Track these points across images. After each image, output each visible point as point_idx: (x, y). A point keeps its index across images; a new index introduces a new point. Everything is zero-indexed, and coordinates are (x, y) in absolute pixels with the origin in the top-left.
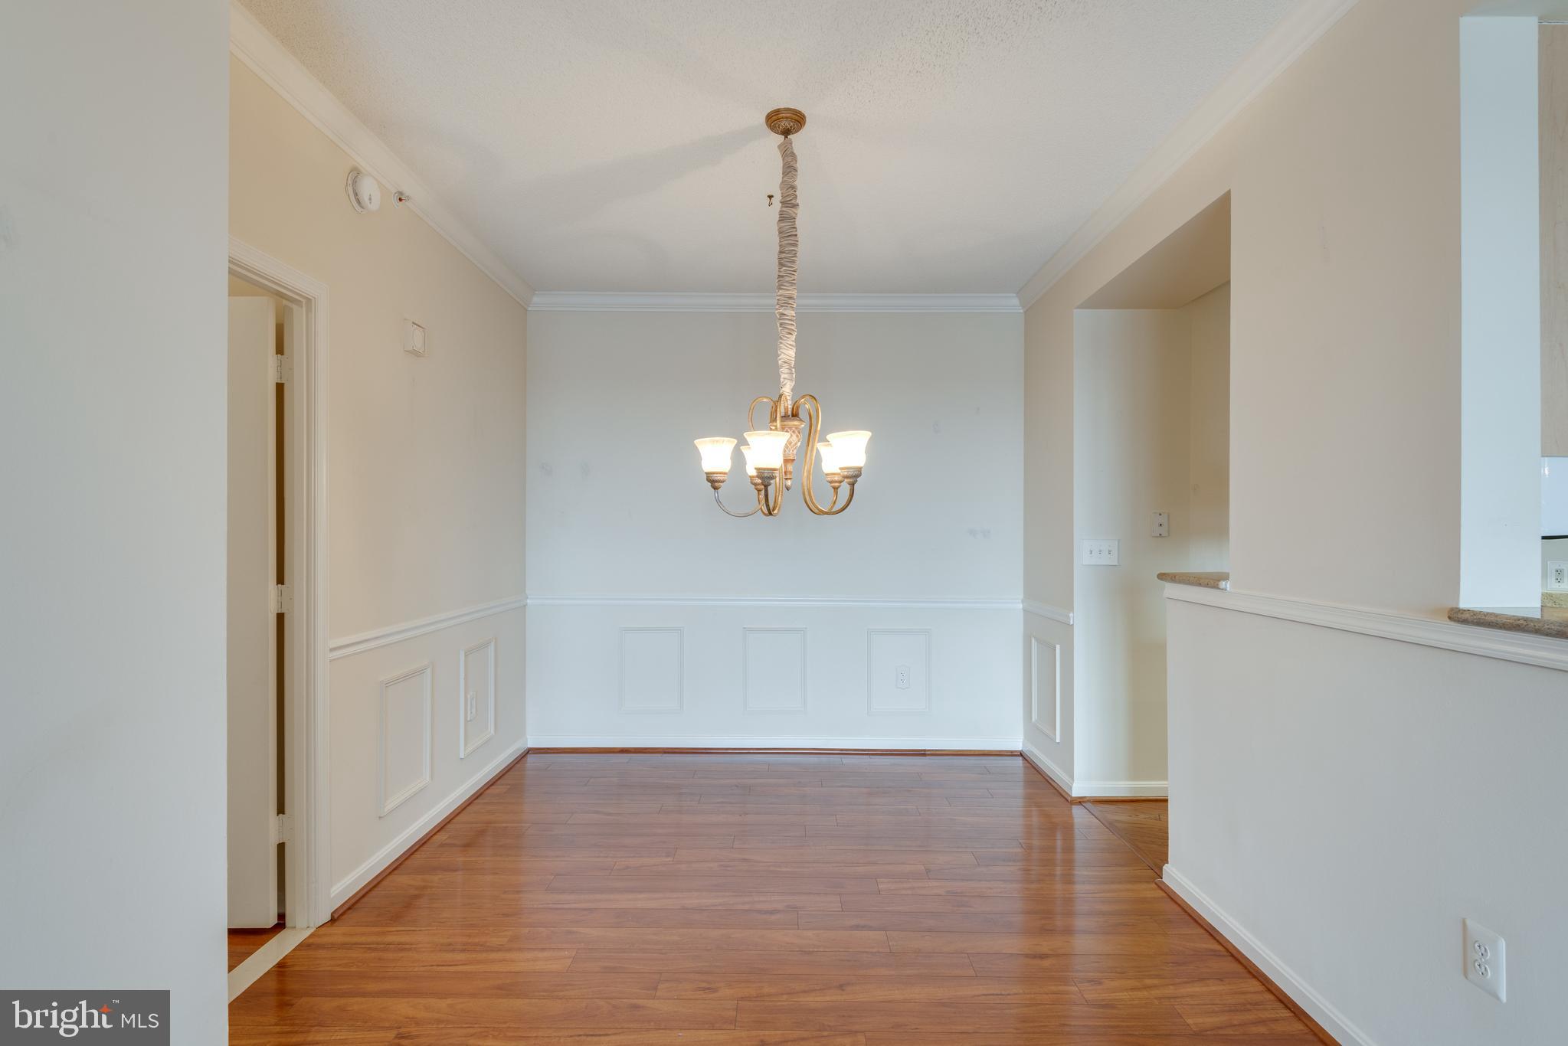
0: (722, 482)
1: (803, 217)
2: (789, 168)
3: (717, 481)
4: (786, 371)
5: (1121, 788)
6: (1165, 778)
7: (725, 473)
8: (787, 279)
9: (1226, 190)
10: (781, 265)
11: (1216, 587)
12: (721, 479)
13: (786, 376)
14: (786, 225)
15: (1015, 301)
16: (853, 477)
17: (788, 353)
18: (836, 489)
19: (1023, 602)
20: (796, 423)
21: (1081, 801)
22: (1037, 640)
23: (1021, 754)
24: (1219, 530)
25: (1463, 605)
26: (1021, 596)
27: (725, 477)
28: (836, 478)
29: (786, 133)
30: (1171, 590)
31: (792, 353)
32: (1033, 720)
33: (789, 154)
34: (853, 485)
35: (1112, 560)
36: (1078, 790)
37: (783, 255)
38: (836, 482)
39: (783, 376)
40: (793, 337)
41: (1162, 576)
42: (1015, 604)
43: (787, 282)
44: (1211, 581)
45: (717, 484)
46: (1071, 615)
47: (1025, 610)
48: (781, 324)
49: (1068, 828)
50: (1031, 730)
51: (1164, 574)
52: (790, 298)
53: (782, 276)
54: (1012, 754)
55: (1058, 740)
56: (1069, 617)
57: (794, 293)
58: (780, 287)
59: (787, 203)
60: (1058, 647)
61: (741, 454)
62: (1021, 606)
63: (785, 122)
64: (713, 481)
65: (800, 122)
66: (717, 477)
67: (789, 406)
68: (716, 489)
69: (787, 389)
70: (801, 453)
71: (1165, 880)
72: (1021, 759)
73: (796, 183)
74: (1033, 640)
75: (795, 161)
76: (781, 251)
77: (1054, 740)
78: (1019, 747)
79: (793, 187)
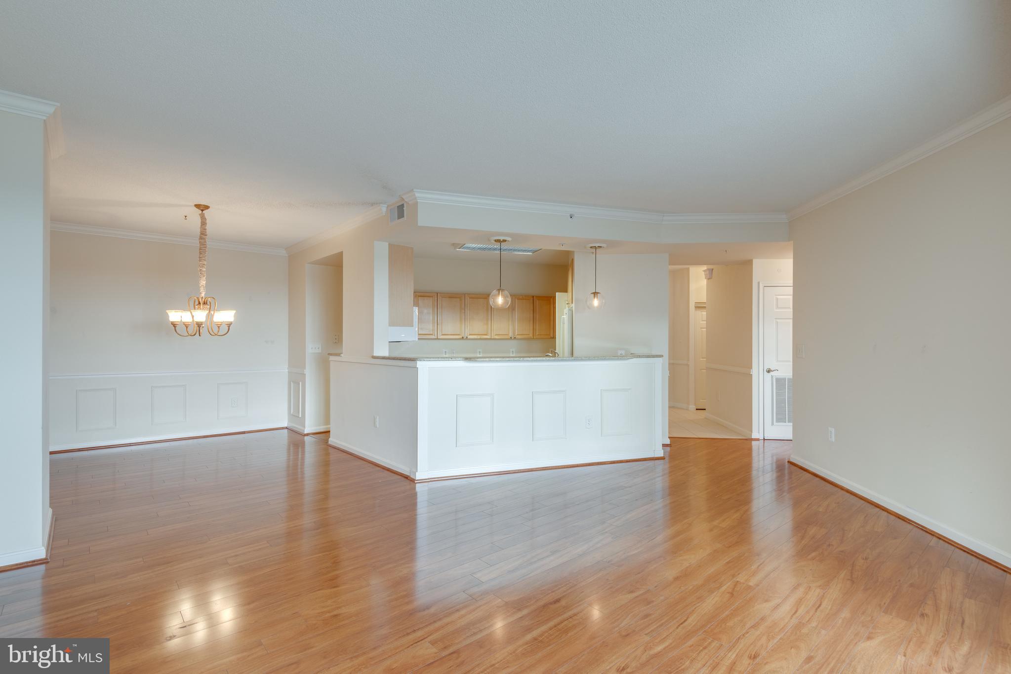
0: (178, 324)
2: (204, 223)
4: (203, 288)
5: (322, 428)
7: (179, 322)
9: (341, 251)
10: (200, 253)
11: (341, 356)
14: (202, 241)
15: (285, 252)
16: (229, 325)
17: (203, 282)
18: (219, 327)
19: (288, 369)
20: (207, 306)
21: (307, 435)
22: (293, 382)
23: (287, 428)
25: (374, 355)
26: (287, 366)
28: (220, 324)
29: (202, 210)
30: (332, 357)
31: (205, 282)
32: (292, 413)
33: (203, 218)
34: (229, 327)
35: (320, 351)
36: (306, 432)
37: (201, 251)
39: (202, 290)
40: (205, 277)
41: (329, 354)
42: (285, 369)
44: (339, 355)
45: (176, 325)
47: (289, 372)
48: (201, 273)
49: (303, 443)
50: (291, 416)
53: (201, 257)
54: (283, 428)
55: (300, 416)
56: (304, 371)
57: (205, 263)
58: (200, 261)
59: (203, 233)
60: (300, 383)
61: (193, 317)
62: (287, 370)
63: (202, 208)
64: (174, 325)
65: (207, 207)
66: (175, 323)
67: (203, 300)
68: (175, 327)
69: (203, 295)
70: (210, 316)
71: (329, 443)
72: (286, 430)
73: (206, 228)
74: (292, 383)
75: (206, 221)
76: (200, 249)
77: (299, 417)
78: (286, 425)
79: (206, 229)
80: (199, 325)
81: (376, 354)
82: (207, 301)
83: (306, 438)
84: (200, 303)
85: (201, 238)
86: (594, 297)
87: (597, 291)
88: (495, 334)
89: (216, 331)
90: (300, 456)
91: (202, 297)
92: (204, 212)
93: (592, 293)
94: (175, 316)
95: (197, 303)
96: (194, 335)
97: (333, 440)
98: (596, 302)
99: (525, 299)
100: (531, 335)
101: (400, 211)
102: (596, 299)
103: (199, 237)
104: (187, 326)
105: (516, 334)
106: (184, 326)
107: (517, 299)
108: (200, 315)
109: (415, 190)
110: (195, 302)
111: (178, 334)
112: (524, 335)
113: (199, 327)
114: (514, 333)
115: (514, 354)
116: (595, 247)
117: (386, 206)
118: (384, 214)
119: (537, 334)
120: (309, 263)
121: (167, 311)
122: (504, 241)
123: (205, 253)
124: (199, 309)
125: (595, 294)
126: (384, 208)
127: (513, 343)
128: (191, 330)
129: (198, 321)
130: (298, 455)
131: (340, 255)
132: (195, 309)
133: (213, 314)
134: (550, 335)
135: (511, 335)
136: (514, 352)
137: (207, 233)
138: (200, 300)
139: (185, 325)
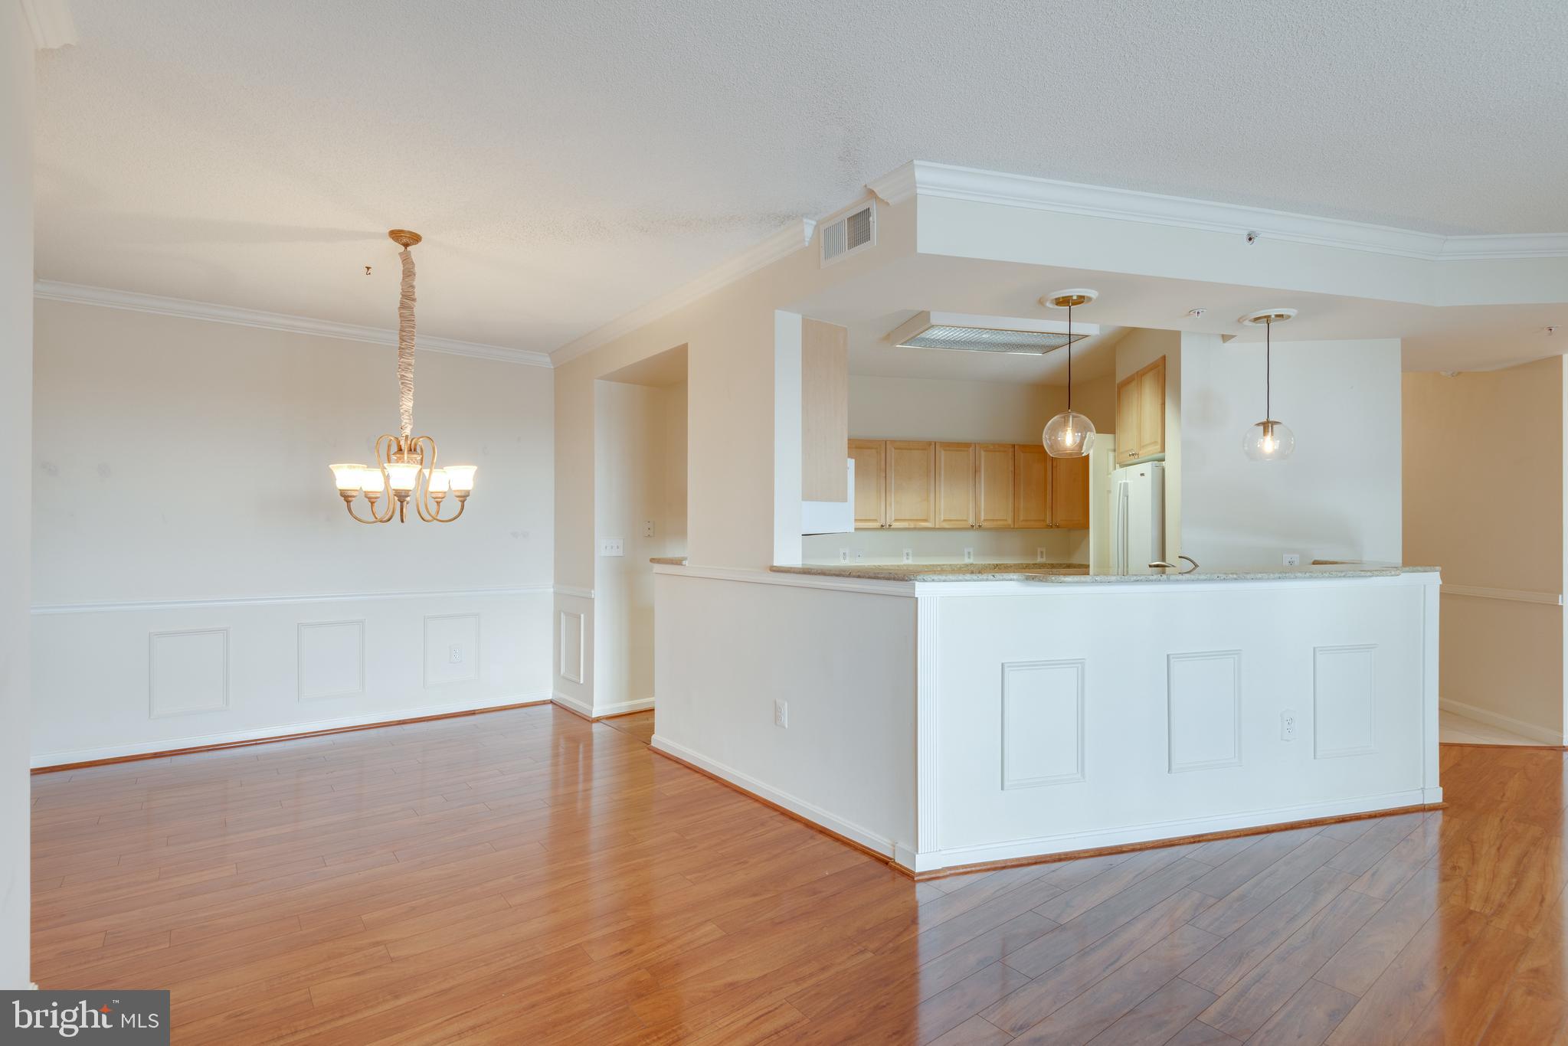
0: (354, 497)
1: (419, 308)
2: (409, 273)
3: (349, 496)
4: (408, 417)
5: (624, 707)
6: (653, 696)
7: (356, 490)
8: (407, 351)
9: (683, 342)
10: (402, 340)
11: (681, 564)
12: (355, 494)
13: (407, 421)
14: (406, 312)
15: (548, 359)
16: (464, 497)
17: (408, 404)
18: (438, 503)
19: (553, 587)
20: (415, 456)
21: (598, 720)
22: (565, 613)
23: (551, 702)
24: (681, 532)
25: (775, 565)
26: (552, 582)
27: (354, 494)
28: (440, 495)
29: (406, 245)
30: (658, 568)
31: (411, 404)
32: (562, 673)
33: (407, 260)
34: (463, 502)
35: (620, 553)
36: (594, 715)
37: (404, 334)
38: (439, 498)
39: (405, 421)
40: (411, 393)
41: (653, 560)
42: (546, 589)
43: (408, 353)
44: (678, 562)
45: (350, 499)
46: (593, 592)
47: (555, 593)
48: (402, 383)
49: (590, 735)
50: (561, 680)
51: (654, 559)
52: (410, 365)
53: (403, 349)
54: (544, 703)
55: (581, 682)
56: (591, 593)
58: (401, 356)
59: (408, 296)
60: (582, 616)
61: (387, 478)
62: (552, 590)
63: (406, 239)
64: (346, 497)
65: (416, 239)
66: (349, 493)
67: (409, 442)
68: (348, 502)
69: (407, 431)
70: (422, 481)
71: (652, 744)
72: (550, 706)
73: (415, 283)
74: (562, 614)
75: (413, 267)
76: (402, 330)
77: (578, 683)
78: (549, 696)
79: (413, 287)
80: (402, 496)
81: (779, 561)
82: (416, 445)
83: (596, 728)
84: (400, 450)
85: (403, 306)
86: (1265, 432)
87: (1271, 419)
88: (942, 519)
89: (433, 513)
90: (581, 763)
91: (407, 437)
92: (409, 248)
93: (1258, 425)
94: (351, 476)
95: (394, 448)
96: (389, 520)
97: (659, 740)
98: (1269, 445)
99: (999, 451)
100: (1010, 522)
101: (859, 226)
102: (1269, 437)
103: (399, 305)
104: (372, 500)
105: (982, 518)
106: (367, 500)
107: (985, 451)
108: (404, 475)
109: (916, 162)
110: (389, 446)
111: (356, 518)
112: (997, 520)
113: (402, 502)
114: (977, 516)
115: (972, 557)
116: (1268, 317)
117: (814, 223)
118: (807, 244)
119: (1021, 518)
120: (601, 378)
121: (331, 466)
122: (1081, 300)
123: (413, 339)
124: (400, 460)
125: (1267, 426)
126: (808, 229)
127: (972, 535)
128: (381, 510)
129: (398, 488)
130: (577, 761)
131: (680, 354)
132: (389, 461)
133: (427, 474)
134: (1044, 521)
135: (971, 521)
136: (972, 553)
137: (416, 295)
138: (402, 443)
139: (369, 498)
